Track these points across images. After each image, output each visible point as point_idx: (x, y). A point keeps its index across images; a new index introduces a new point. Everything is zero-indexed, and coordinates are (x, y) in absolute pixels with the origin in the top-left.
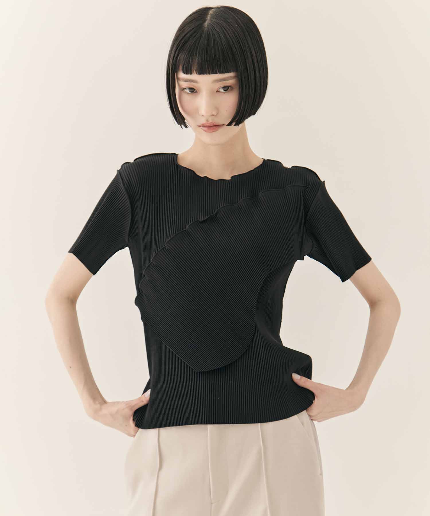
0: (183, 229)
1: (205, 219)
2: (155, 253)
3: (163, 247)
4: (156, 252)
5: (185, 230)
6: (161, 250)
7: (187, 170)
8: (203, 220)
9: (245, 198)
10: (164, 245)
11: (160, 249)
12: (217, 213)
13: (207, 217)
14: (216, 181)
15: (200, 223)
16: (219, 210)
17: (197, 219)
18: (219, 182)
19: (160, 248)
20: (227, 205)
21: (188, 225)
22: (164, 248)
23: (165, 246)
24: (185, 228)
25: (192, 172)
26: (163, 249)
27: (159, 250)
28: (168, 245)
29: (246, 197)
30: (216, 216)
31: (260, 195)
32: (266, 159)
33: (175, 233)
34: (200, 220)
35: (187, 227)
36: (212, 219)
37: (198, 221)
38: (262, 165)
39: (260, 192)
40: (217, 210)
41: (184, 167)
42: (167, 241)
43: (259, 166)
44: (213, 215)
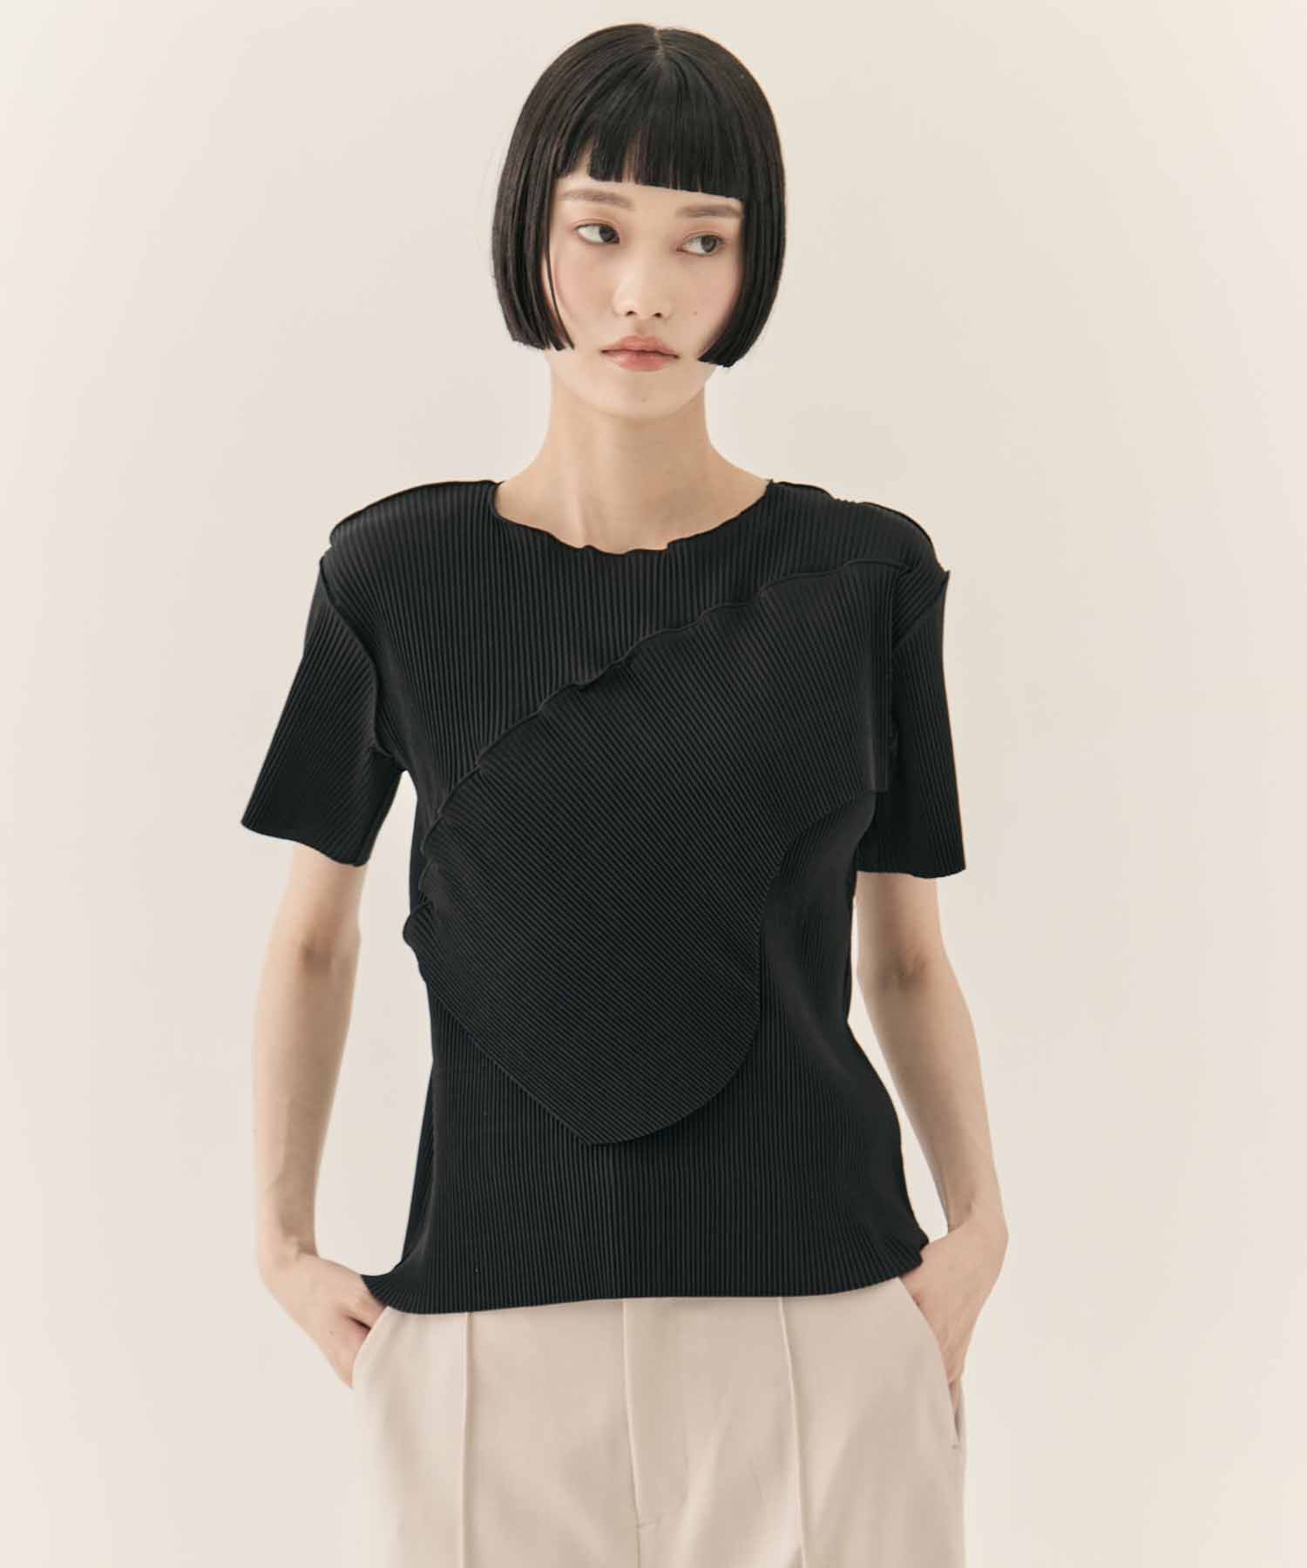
0: (528, 713)
1: (595, 677)
2: (450, 788)
3: (472, 770)
4: (453, 787)
5: (536, 717)
6: (464, 781)
7: (530, 533)
8: (587, 681)
9: (714, 607)
10: (475, 766)
11: (464, 778)
12: (629, 659)
13: (601, 672)
14: (622, 556)
15: (581, 691)
16: (638, 647)
17: (570, 679)
18: (630, 559)
19: (462, 775)
20: (660, 632)
21: (545, 701)
22: (473, 774)
23: (479, 766)
24: (535, 709)
25: (546, 538)
26: (471, 776)
27: (459, 781)
28: (486, 763)
29: (717, 602)
30: (629, 666)
31: (763, 593)
32: (776, 481)
33: (506, 726)
34: (581, 683)
35: (540, 708)
36: (616, 677)
37: (574, 685)
38: (767, 501)
39: (762, 584)
40: (630, 649)
41: (519, 526)
42: (482, 752)
43: (756, 505)
44: (621, 663)
